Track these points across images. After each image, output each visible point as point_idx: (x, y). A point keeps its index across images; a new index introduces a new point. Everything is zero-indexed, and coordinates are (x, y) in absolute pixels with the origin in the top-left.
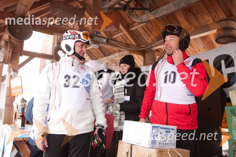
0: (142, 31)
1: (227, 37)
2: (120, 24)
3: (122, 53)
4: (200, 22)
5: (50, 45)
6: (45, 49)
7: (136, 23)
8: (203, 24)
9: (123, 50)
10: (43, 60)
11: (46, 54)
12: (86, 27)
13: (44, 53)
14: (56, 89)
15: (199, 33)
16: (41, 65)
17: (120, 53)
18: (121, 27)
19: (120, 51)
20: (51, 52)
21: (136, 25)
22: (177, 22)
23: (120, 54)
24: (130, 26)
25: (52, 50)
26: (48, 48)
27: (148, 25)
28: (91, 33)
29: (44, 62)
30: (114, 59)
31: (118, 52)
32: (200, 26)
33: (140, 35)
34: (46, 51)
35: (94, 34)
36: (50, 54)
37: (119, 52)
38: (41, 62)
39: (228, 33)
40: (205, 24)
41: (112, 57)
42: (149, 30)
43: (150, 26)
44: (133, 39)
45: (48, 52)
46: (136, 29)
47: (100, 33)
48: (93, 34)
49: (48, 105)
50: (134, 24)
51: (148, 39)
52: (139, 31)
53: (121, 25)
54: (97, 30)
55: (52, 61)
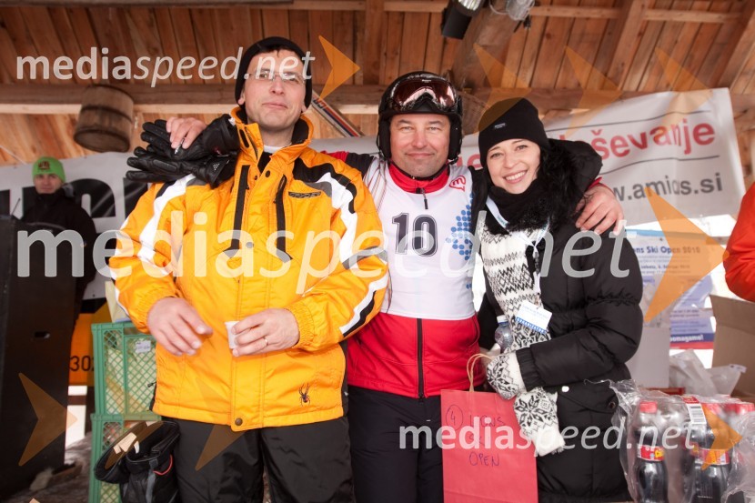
1: (107, 133)
39: (110, 124)
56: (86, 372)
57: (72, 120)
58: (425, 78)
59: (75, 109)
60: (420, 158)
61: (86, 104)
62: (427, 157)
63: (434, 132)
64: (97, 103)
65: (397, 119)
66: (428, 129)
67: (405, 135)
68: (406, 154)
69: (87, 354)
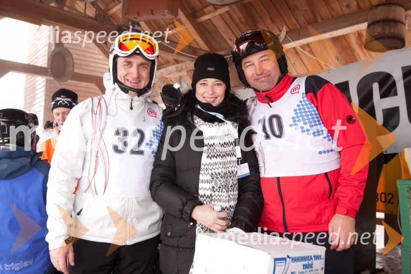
0: (220, 24)
1: (389, 37)
2: (179, 10)
3: (182, 66)
4: (333, 9)
5: (44, 47)
6: (34, 56)
7: (209, 8)
8: (337, 12)
9: (184, 60)
10: (30, 76)
11: (36, 64)
12: (113, 14)
13: (32, 64)
14: (99, 155)
15: (331, 30)
16: (28, 85)
17: (178, 65)
18: (181, 15)
19: (177, 62)
20: (46, 61)
21: (210, 12)
22: (289, 8)
23: (177, 67)
24: (197, 14)
25: (46, 57)
26: (39, 53)
27: (233, 13)
28: (121, 24)
29: (33, 80)
30: (167, 77)
31: (173, 64)
32: (332, 17)
33: (216, 30)
34: (35, 59)
35: (127, 26)
36: (44, 66)
37: (175, 63)
38: (26, 81)
39: (390, 30)
40: (341, 13)
41: (161, 73)
42: (234, 21)
43: (236, 14)
44: (202, 40)
45: (40, 60)
46: (209, 19)
47: (139, 25)
48: (125, 27)
49: (79, 180)
50: (205, 10)
51: (230, 40)
52: (215, 24)
53: (181, 10)
54: (132, 18)
55: (47, 80)
56: (384, 204)
57: (359, 35)
58: (247, 34)
59: (363, 26)
60: (263, 79)
61: (370, 22)
62: (267, 78)
63: (266, 62)
64: (378, 18)
65: (243, 62)
66: (262, 61)
67: (250, 70)
68: (255, 80)
69: (383, 191)
